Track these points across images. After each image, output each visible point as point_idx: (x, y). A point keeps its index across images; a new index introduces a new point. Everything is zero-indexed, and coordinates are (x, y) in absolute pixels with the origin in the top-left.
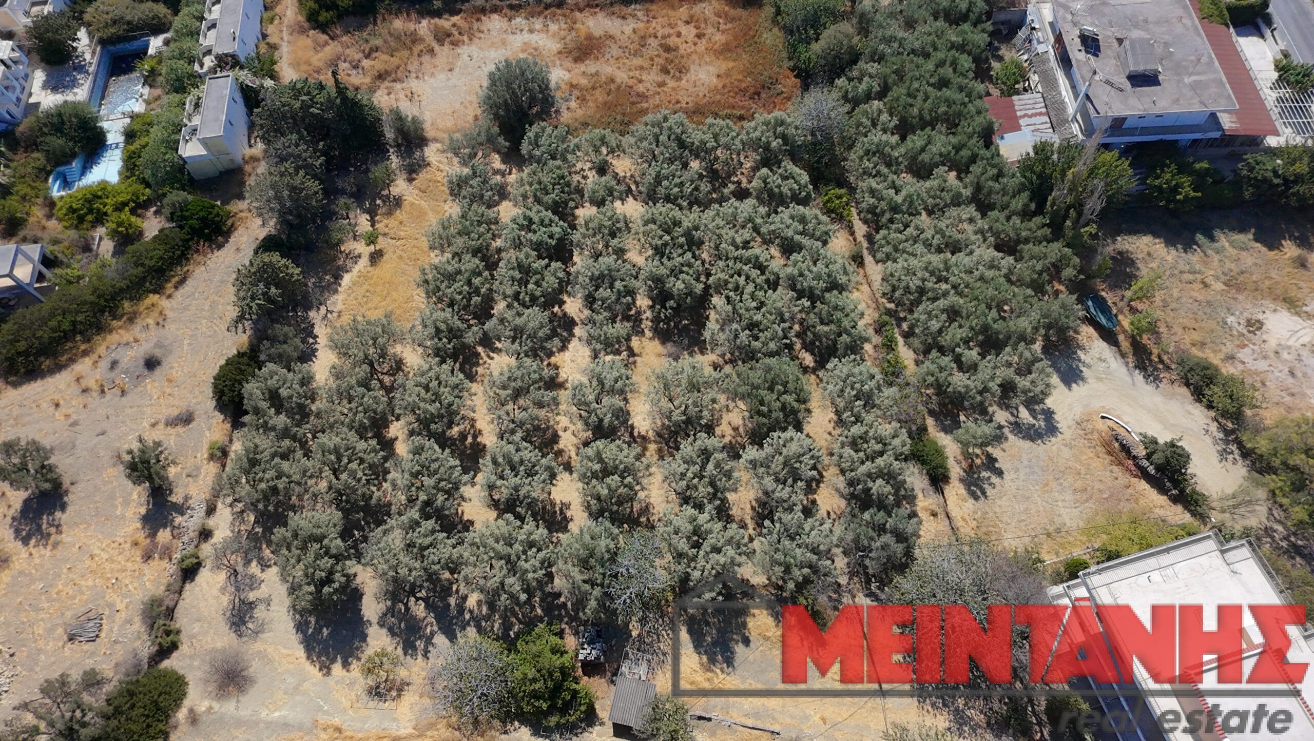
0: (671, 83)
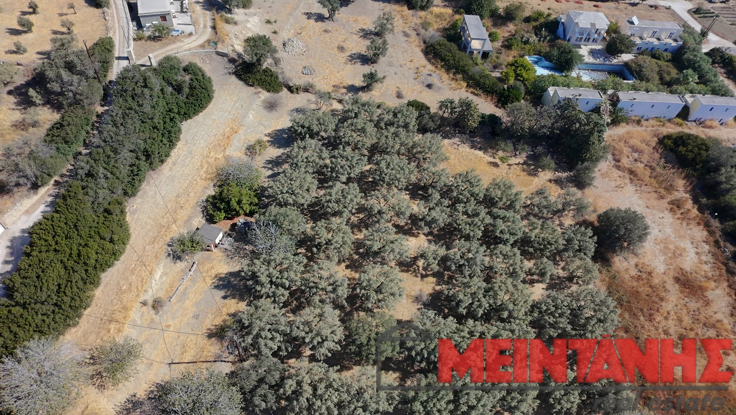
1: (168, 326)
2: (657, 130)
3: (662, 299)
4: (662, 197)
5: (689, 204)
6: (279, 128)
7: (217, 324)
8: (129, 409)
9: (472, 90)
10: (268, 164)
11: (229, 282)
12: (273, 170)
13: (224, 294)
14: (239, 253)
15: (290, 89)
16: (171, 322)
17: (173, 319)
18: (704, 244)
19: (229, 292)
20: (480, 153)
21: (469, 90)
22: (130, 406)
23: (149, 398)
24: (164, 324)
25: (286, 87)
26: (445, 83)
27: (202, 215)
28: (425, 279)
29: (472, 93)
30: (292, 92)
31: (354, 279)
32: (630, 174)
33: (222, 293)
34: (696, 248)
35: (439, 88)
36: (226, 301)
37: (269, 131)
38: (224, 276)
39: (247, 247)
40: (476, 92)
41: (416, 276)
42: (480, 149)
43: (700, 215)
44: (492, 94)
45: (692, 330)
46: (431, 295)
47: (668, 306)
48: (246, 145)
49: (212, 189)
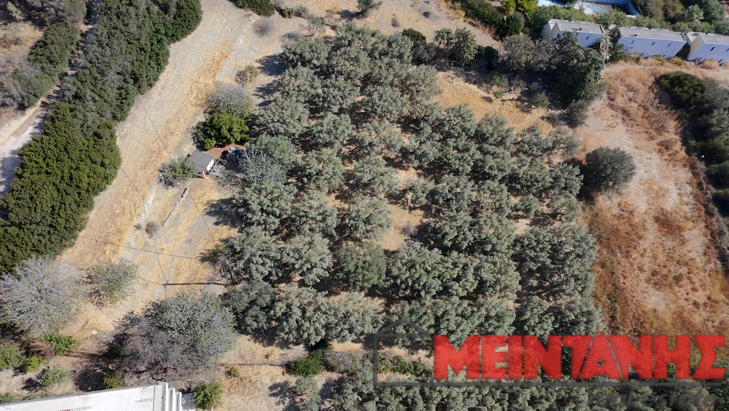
0: (643, 276)
1: (162, 249)
2: (655, 69)
3: (640, 238)
4: (652, 138)
5: (678, 146)
6: (270, 54)
7: (210, 249)
8: (127, 325)
9: (470, 20)
10: (259, 91)
11: (221, 209)
12: (264, 98)
13: (216, 220)
14: (230, 181)
15: (282, 12)
16: (164, 246)
17: (167, 242)
18: (687, 186)
19: (221, 219)
20: (474, 87)
21: (467, 20)
22: (128, 322)
23: (146, 316)
24: (158, 247)
25: (277, 10)
26: (443, 11)
27: (193, 142)
28: (413, 212)
29: (470, 23)
30: (284, 16)
31: (344, 210)
32: (623, 114)
33: (214, 219)
34: (679, 189)
35: (437, 17)
36: (219, 227)
37: (260, 57)
38: (215, 203)
39: (238, 175)
40: (474, 22)
41: (405, 209)
42: (475, 83)
43: (687, 156)
44: (491, 25)
45: (665, 267)
46: (418, 227)
47: (644, 245)
48: (236, 71)
49: (202, 115)
